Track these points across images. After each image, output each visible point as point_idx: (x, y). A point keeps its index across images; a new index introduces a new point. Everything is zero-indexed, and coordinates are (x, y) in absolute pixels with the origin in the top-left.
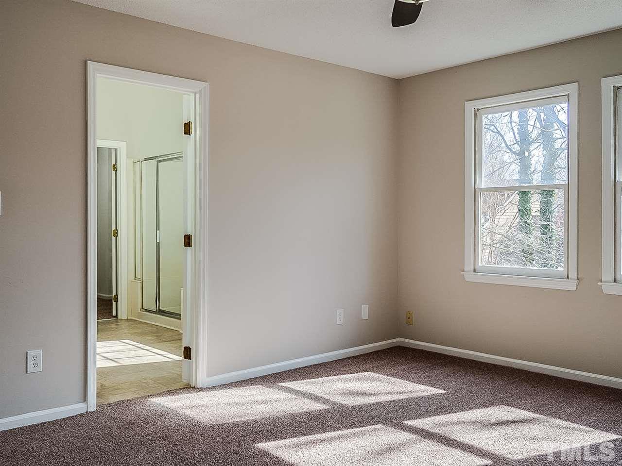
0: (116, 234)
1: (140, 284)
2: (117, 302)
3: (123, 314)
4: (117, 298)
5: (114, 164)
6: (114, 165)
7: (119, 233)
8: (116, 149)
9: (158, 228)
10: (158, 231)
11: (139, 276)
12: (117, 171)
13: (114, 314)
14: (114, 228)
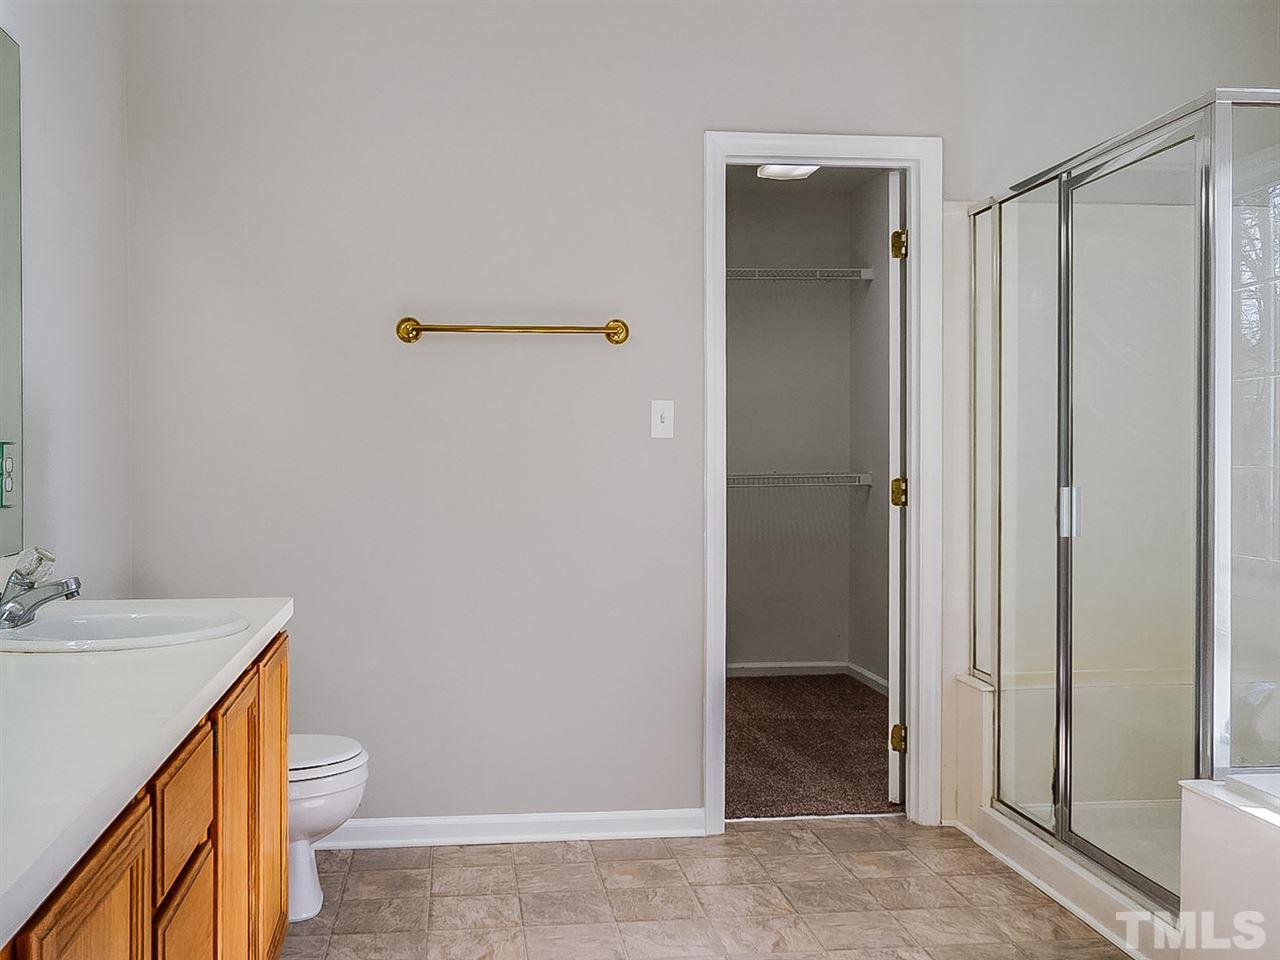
0: (901, 496)
1: (988, 701)
2: (903, 753)
3: (925, 808)
4: (905, 739)
5: (898, 229)
6: (897, 235)
7: (912, 492)
8: (904, 173)
9: (1065, 476)
10: (1065, 491)
11: (986, 663)
12: (906, 255)
13: (894, 796)
14: (894, 473)
